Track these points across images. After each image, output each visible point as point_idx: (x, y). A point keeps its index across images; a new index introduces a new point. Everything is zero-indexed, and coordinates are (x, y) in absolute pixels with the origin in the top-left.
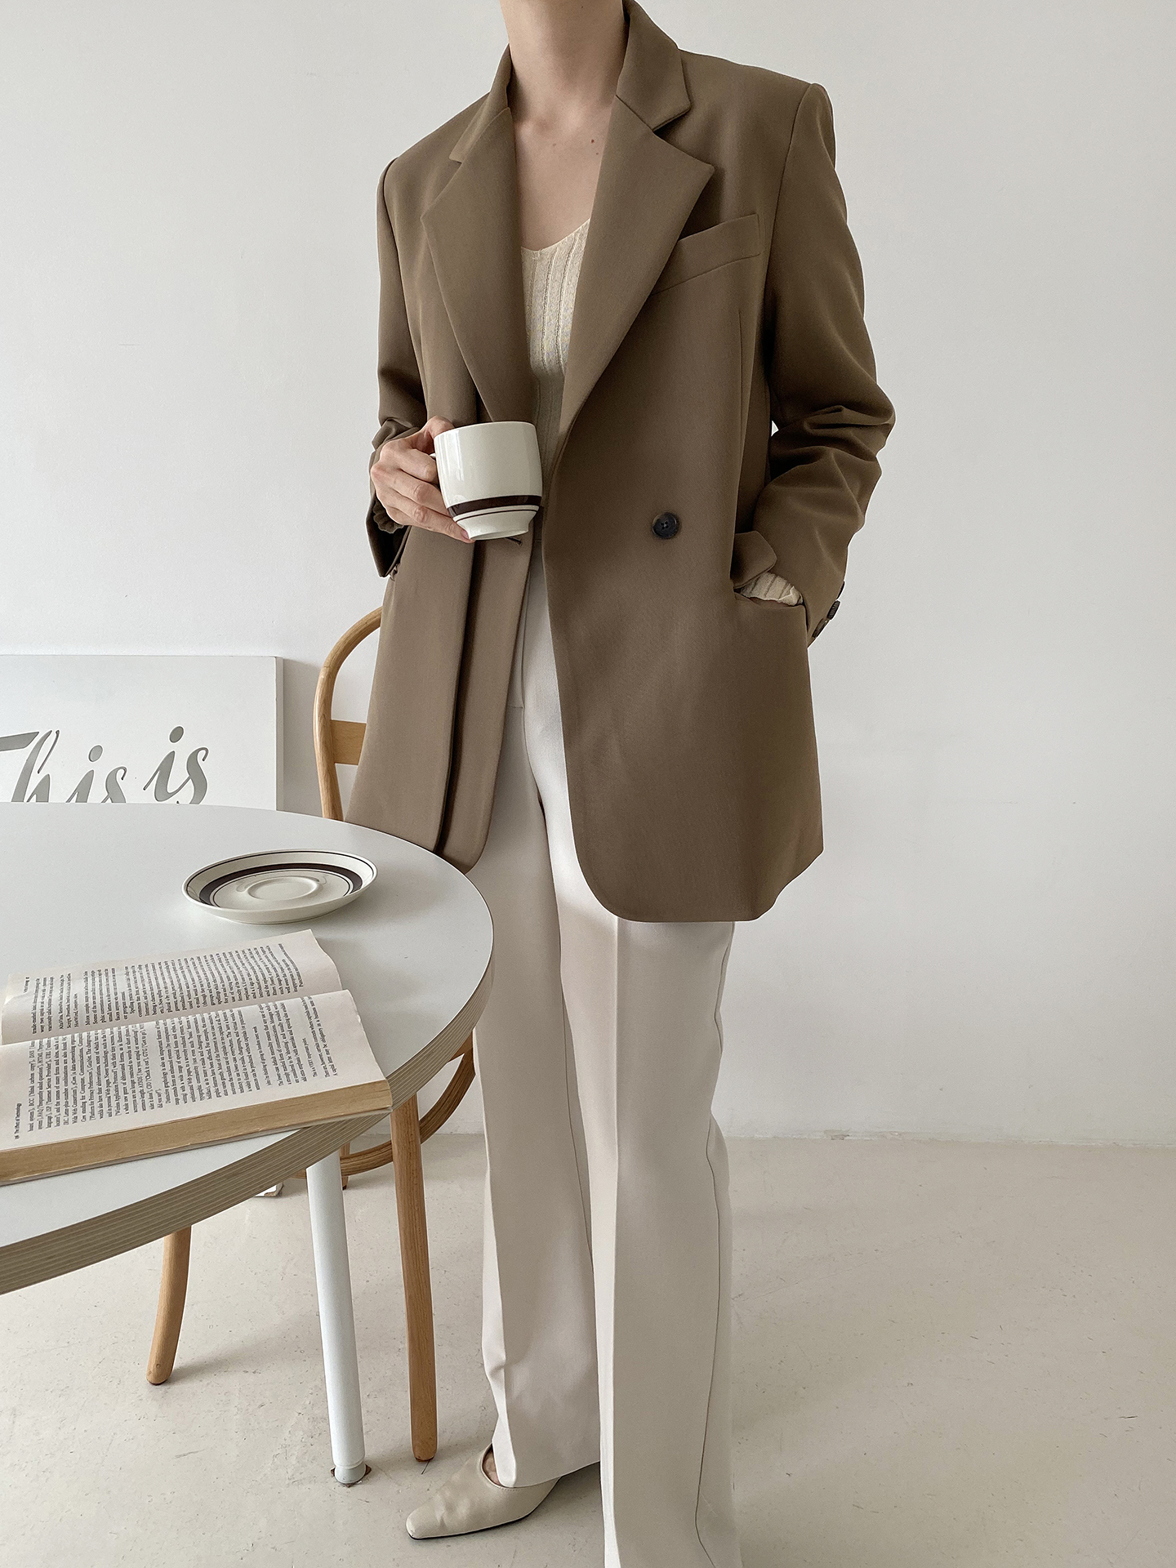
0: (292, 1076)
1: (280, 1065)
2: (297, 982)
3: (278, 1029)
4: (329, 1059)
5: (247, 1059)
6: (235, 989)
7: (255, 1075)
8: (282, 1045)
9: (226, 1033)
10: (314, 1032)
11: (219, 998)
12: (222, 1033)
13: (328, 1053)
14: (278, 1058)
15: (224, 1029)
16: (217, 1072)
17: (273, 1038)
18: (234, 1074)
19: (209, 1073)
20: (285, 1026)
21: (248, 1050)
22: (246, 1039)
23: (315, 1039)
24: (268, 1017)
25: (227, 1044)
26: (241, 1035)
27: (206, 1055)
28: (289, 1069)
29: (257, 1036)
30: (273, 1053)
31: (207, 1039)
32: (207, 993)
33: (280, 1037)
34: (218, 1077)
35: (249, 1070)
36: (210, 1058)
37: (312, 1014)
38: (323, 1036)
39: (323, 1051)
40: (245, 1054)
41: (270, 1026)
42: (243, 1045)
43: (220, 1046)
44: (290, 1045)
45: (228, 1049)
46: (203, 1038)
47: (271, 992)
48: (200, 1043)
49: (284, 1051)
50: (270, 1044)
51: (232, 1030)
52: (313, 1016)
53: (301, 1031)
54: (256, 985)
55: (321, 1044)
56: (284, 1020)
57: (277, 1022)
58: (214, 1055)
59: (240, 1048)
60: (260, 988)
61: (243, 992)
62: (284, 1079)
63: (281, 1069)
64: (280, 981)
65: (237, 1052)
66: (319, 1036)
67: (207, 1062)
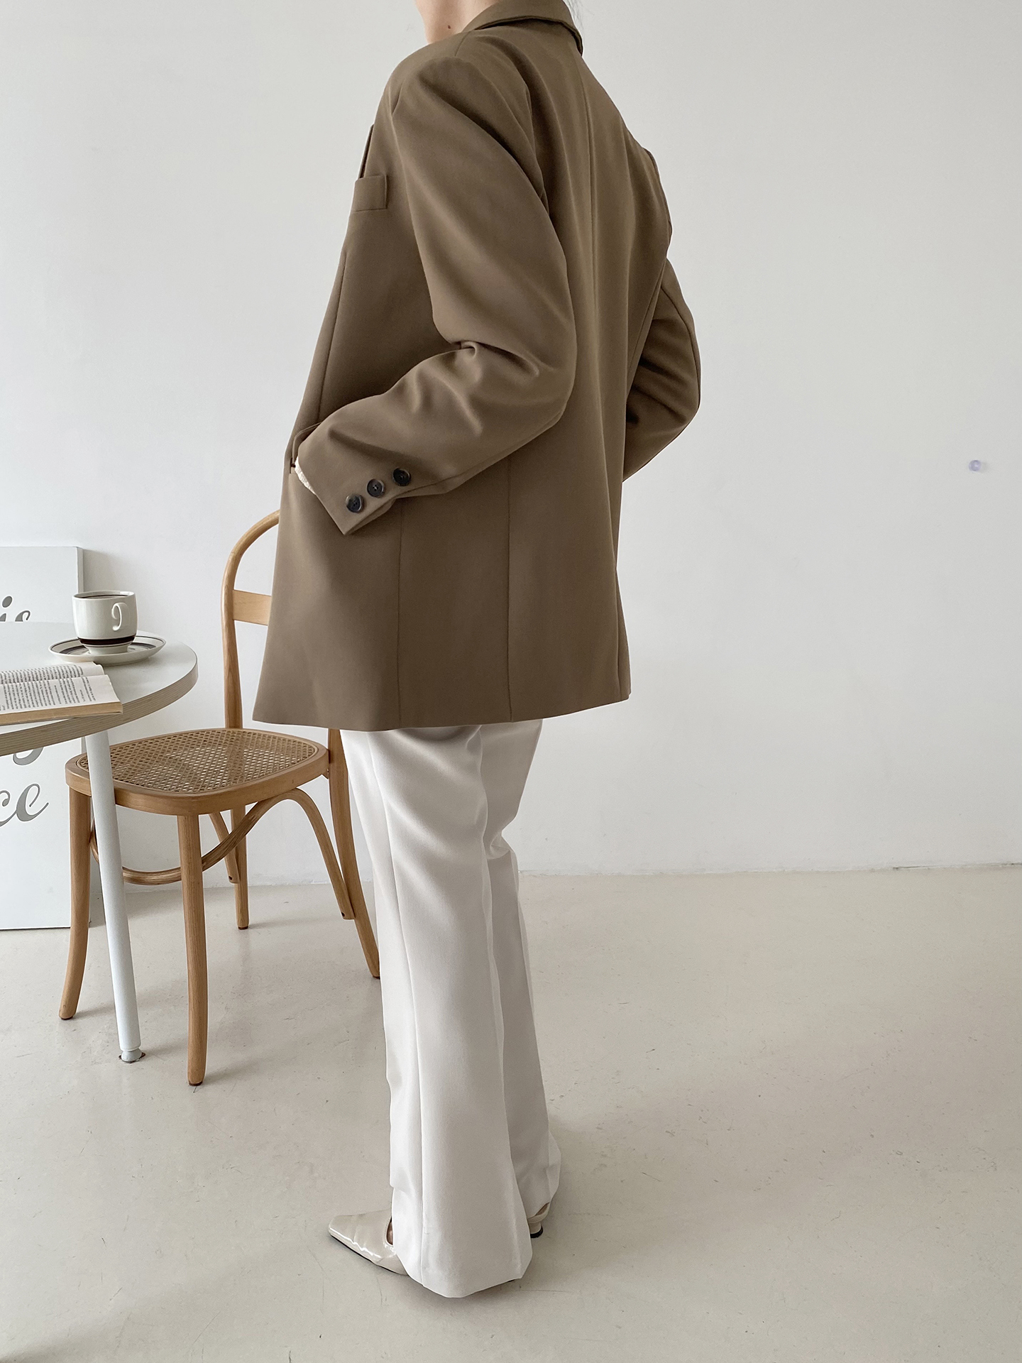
0: (72, 700)
1: (66, 697)
2: (80, 673)
3: (68, 687)
4: (92, 695)
6: (46, 675)
7: (53, 700)
8: (69, 693)
9: (40, 689)
10: (86, 688)
11: (37, 678)
12: (38, 689)
13: (92, 693)
14: (66, 695)
15: (39, 687)
16: (34, 698)
17: (65, 690)
18: (42, 699)
19: (30, 700)
20: (71, 686)
21: (51, 693)
22: (51, 690)
23: (86, 690)
24: (62, 683)
25: (41, 693)
27: (29, 695)
28: (71, 698)
29: (56, 689)
31: (29, 689)
32: (31, 675)
33: (68, 690)
34: (34, 700)
35: (50, 698)
38: (91, 690)
39: (89, 692)
40: (49, 694)
41: (63, 686)
42: (49, 692)
43: (36, 691)
44: (73, 692)
46: (27, 689)
47: (66, 676)
48: (26, 691)
50: (63, 692)
51: (43, 687)
53: (79, 687)
54: (58, 673)
58: (32, 694)
60: (60, 674)
61: (50, 676)
62: (68, 701)
63: (67, 699)
64: (73, 673)
65: (45, 695)
66: (88, 689)
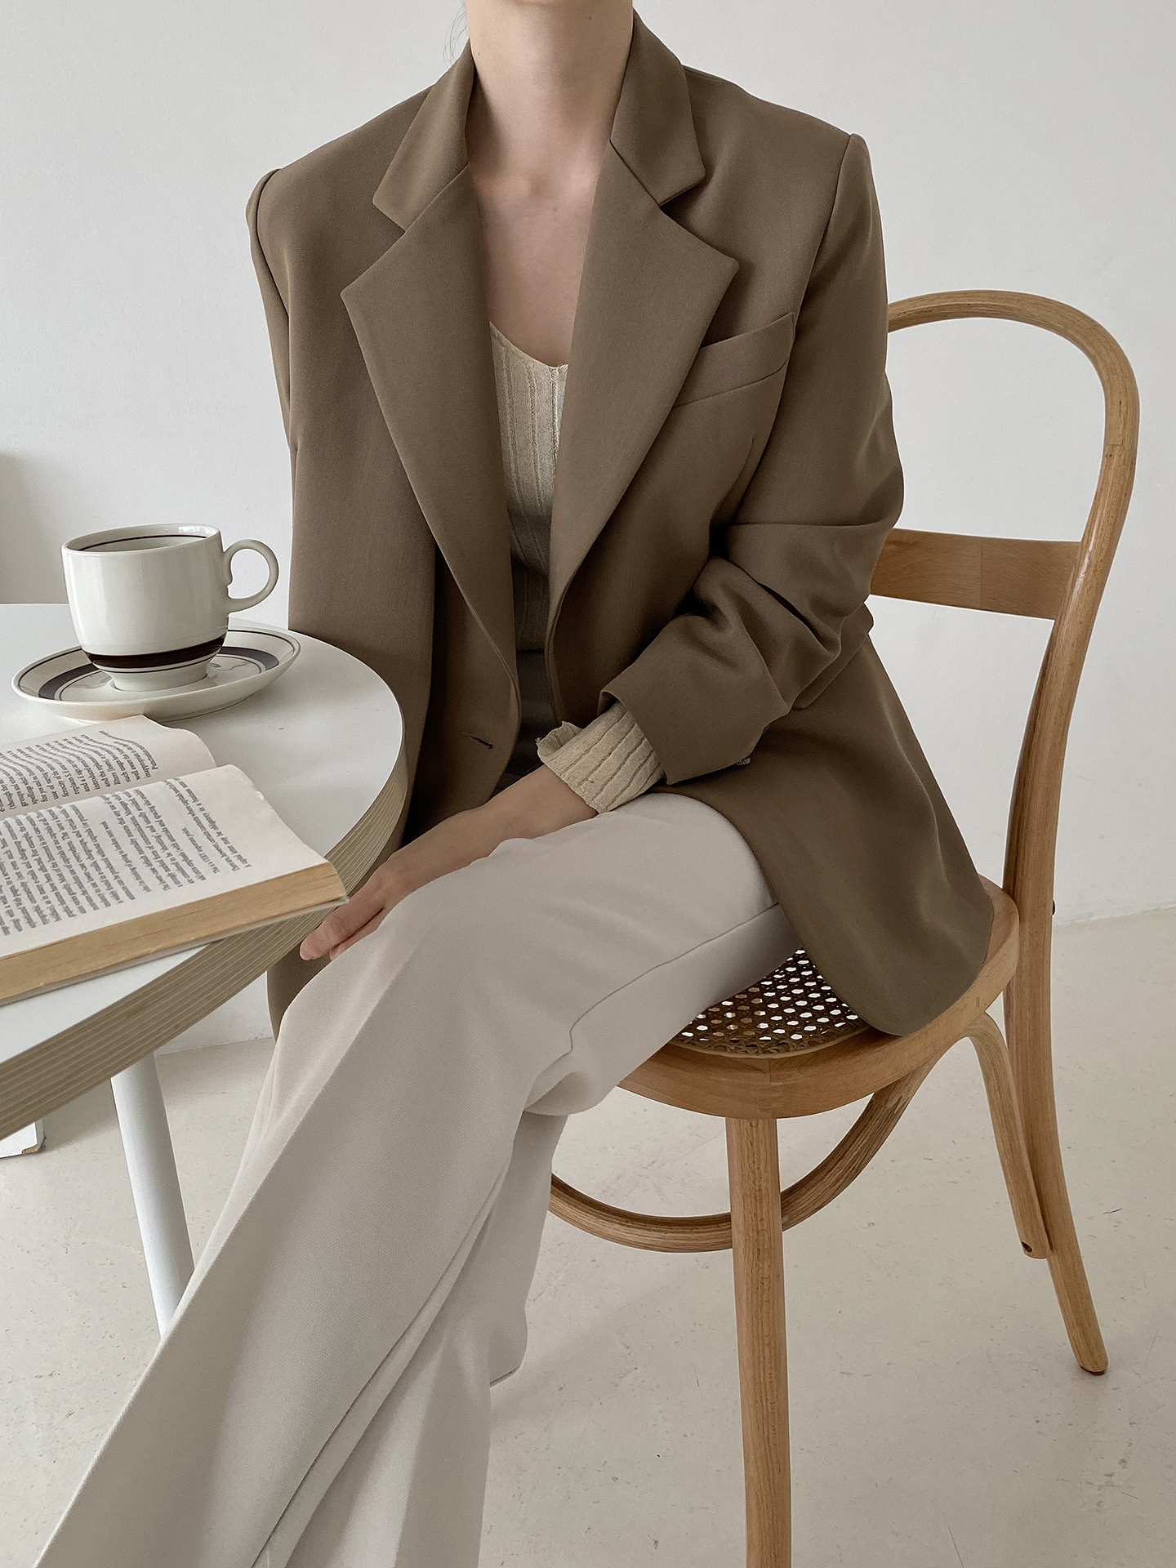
0: (180, 876)
1: (156, 865)
2: (147, 763)
4: (232, 849)
5: (102, 865)
7: (121, 882)
8: (153, 840)
9: (59, 836)
10: (196, 819)
11: (32, 796)
12: (53, 835)
13: (226, 841)
14: (151, 857)
15: (56, 829)
16: (60, 886)
17: (136, 835)
18: (87, 885)
19: (47, 887)
20: (150, 816)
21: (101, 852)
22: (94, 838)
23: (202, 827)
24: (119, 808)
25: (66, 848)
26: (85, 835)
27: (35, 867)
28: (173, 869)
29: (110, 833)
30: (141, 852)
31: (31, 844)
33: (147, 832)
34: (64, 893)
35: (110, 877)
36: (43, 869)
37: (188, 798)
38: (214, 824)
39: (218, 840)
40: (98, 858)
41: (127, 819)
42: (91, 845)
43: (54, 851)
44: (165, 839)
45: (69, 855)
46: (25, 845)
47: (111, 780)
48: (22, 852)
49: (158, 848)
50: (134, 841)
51: (68, 829)
52: (190, 800)
53: (177, 820)
54: (85, 773)
55: (213, 833)
56: (145, 809)
57: (136, 813)
58: (48, 866)
59: (88, 852)
60: (92, 776)
61: (68, 785)
62: (169, 881)
63: (161, 872)
64: (121, 765)
65: (83, 856)
66: (205, 823)
67: (40, 875)
